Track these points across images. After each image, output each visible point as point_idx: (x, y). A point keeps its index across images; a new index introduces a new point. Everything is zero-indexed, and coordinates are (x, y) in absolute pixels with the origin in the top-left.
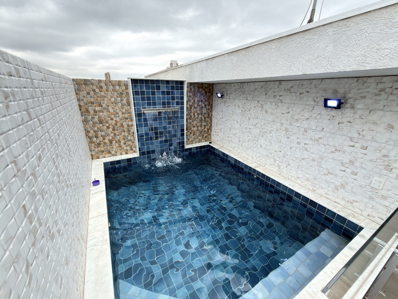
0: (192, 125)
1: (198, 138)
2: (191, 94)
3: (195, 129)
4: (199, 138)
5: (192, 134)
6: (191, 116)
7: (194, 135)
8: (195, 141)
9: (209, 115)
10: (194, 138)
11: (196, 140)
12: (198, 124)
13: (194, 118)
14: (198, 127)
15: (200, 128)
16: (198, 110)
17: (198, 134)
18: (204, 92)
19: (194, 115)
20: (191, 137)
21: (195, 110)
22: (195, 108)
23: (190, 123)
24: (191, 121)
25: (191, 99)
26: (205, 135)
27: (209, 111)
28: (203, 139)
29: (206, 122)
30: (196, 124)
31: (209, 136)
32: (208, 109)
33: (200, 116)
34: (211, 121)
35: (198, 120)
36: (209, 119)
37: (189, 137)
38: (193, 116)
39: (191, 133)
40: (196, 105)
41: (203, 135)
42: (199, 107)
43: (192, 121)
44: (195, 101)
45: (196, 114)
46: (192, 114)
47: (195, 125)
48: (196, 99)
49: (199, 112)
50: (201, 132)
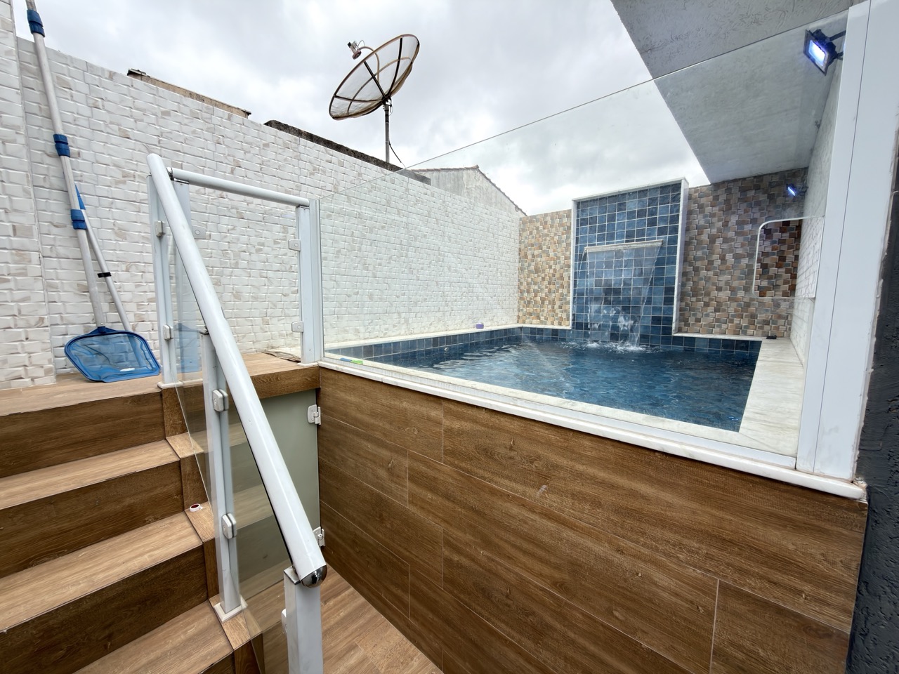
0: (714, 284)
1: (732, 321)
2: (716, 209)
3: (724, 295)
4: (736, 321)
5: (711, 309)
6: (711, 262)
7: (717, 310)
8: (719, 326)
9: (782, 259)
10: (718, 320)
11: (724, 326)
12: (735, 284)
13: (723, 267)
14: (733, 290)
15: (741, 294)
16: (738, 245)
17: (731, 310)
18: (763, 197)
19: (723, 259)
20: (707, 315)
21: (725, 246)
22: (726, 240)
23: (707, 279)
24: (711, 273)
25: (715, 220)
26: (761, 317)
27: (784, 248)
28: (752, 326)
29: (770, 278)
30: (727, 283)
31: (781, 322)
32: (782, 242)
33: (745, 261)
34: (794, 277)
35: (737, 273)
36: (782, 270)
37: (699, 315)
38: (718, 262)
39: (707, 305)
40: (731, 234)
41: (753, 316)
42: (741, 239)
43: (716, 274)
44: (730, 224)
45: (729, 257)
46: (716, 257)
47: (722, 284)
48: (734, 219)
49: (740, 251)
50: (748, 305)
